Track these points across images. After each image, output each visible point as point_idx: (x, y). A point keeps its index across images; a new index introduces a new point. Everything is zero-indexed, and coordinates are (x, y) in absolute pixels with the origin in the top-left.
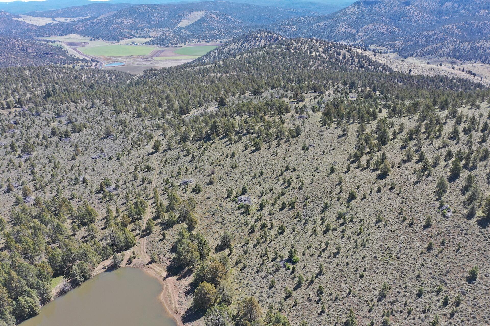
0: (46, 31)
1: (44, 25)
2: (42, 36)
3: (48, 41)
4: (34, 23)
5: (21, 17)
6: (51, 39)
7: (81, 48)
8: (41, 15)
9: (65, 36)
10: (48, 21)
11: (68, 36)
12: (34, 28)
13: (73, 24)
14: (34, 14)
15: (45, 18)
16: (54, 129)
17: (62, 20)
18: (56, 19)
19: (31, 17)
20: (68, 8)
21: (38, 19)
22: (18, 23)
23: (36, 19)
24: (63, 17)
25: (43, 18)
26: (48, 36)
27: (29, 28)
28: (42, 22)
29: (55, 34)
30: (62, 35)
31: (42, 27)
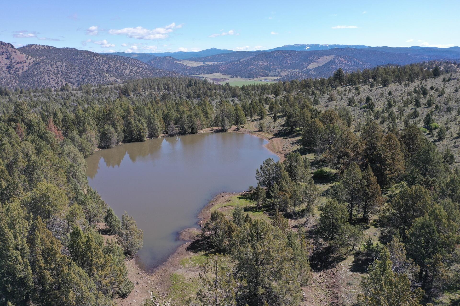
0: (197, 71)
1: (196, 66)
2: (194, 74)
3: (198, 77)
4: (188, 65)
5: (181, 61)
6: (200, 76)
7: (222, 82)
8: (195, 60)
9: (211, 74)
10: (201, 64)
11: (213, 74)
12: (188, 68)
13: (218, 65)
14: (190, 60)
15: (198, 62)
17: (211, 63)
18: (206, 63)
19: (188, 61)
20: (216, 55)
22: (178, 64)
23: (191, 62)
24: (212, 62)
25: (197, 62)
26: (198, 74)
27: (185, 68)
28: (195, 64)
29: (204, 73)
30: (209, 74)
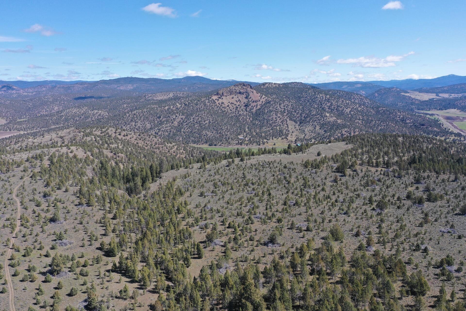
0: (427, 105)
1: (427, 99)
2: (422, 109)
3: (427, 114)
4: (418, 98)
5: (408, 93)
6: (430, 112)
7: (458, 123)
8: (427, 91)
9: (444, 110)
10: (433, 96)
11: (448, 111)
12: (417, 102)
13: (456, 99)
14: (421, 91)
15: (430, 94)
16: (410, 193)
17: (446, 96)
18: (440, 95)
19: (417, 93)
20: (454, 85)
21: (423, 95)
22: (404, 97)
23: (421, 94)
24: (447, 93)
25: (428, 94)
26: (428, 109)
27: (413, 101)
28: (426, 97)
29: (435, 109)
30: (442, 110)
31: (425, 101)
